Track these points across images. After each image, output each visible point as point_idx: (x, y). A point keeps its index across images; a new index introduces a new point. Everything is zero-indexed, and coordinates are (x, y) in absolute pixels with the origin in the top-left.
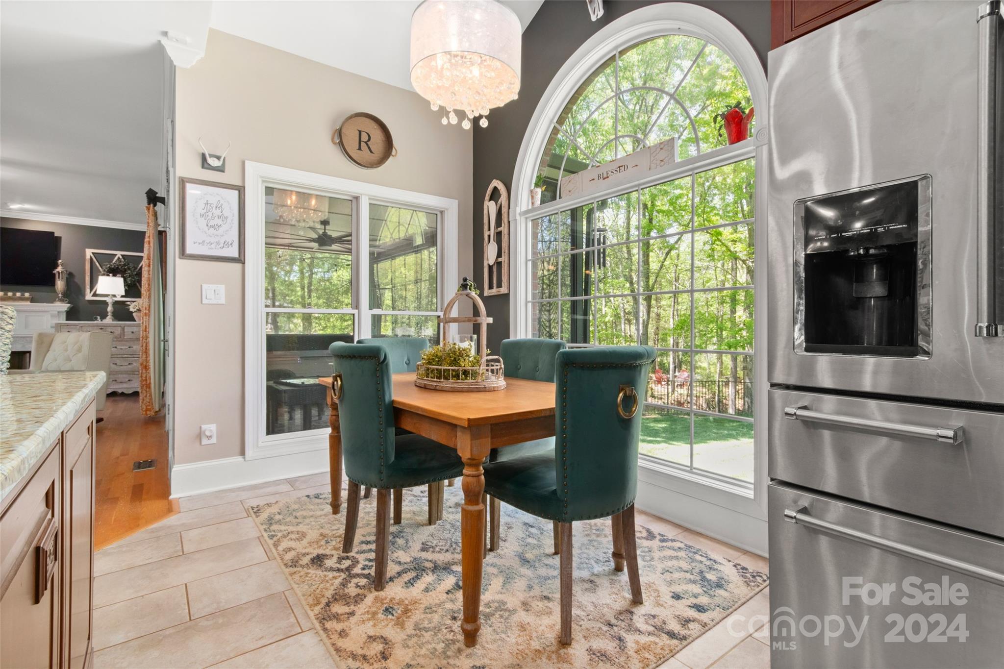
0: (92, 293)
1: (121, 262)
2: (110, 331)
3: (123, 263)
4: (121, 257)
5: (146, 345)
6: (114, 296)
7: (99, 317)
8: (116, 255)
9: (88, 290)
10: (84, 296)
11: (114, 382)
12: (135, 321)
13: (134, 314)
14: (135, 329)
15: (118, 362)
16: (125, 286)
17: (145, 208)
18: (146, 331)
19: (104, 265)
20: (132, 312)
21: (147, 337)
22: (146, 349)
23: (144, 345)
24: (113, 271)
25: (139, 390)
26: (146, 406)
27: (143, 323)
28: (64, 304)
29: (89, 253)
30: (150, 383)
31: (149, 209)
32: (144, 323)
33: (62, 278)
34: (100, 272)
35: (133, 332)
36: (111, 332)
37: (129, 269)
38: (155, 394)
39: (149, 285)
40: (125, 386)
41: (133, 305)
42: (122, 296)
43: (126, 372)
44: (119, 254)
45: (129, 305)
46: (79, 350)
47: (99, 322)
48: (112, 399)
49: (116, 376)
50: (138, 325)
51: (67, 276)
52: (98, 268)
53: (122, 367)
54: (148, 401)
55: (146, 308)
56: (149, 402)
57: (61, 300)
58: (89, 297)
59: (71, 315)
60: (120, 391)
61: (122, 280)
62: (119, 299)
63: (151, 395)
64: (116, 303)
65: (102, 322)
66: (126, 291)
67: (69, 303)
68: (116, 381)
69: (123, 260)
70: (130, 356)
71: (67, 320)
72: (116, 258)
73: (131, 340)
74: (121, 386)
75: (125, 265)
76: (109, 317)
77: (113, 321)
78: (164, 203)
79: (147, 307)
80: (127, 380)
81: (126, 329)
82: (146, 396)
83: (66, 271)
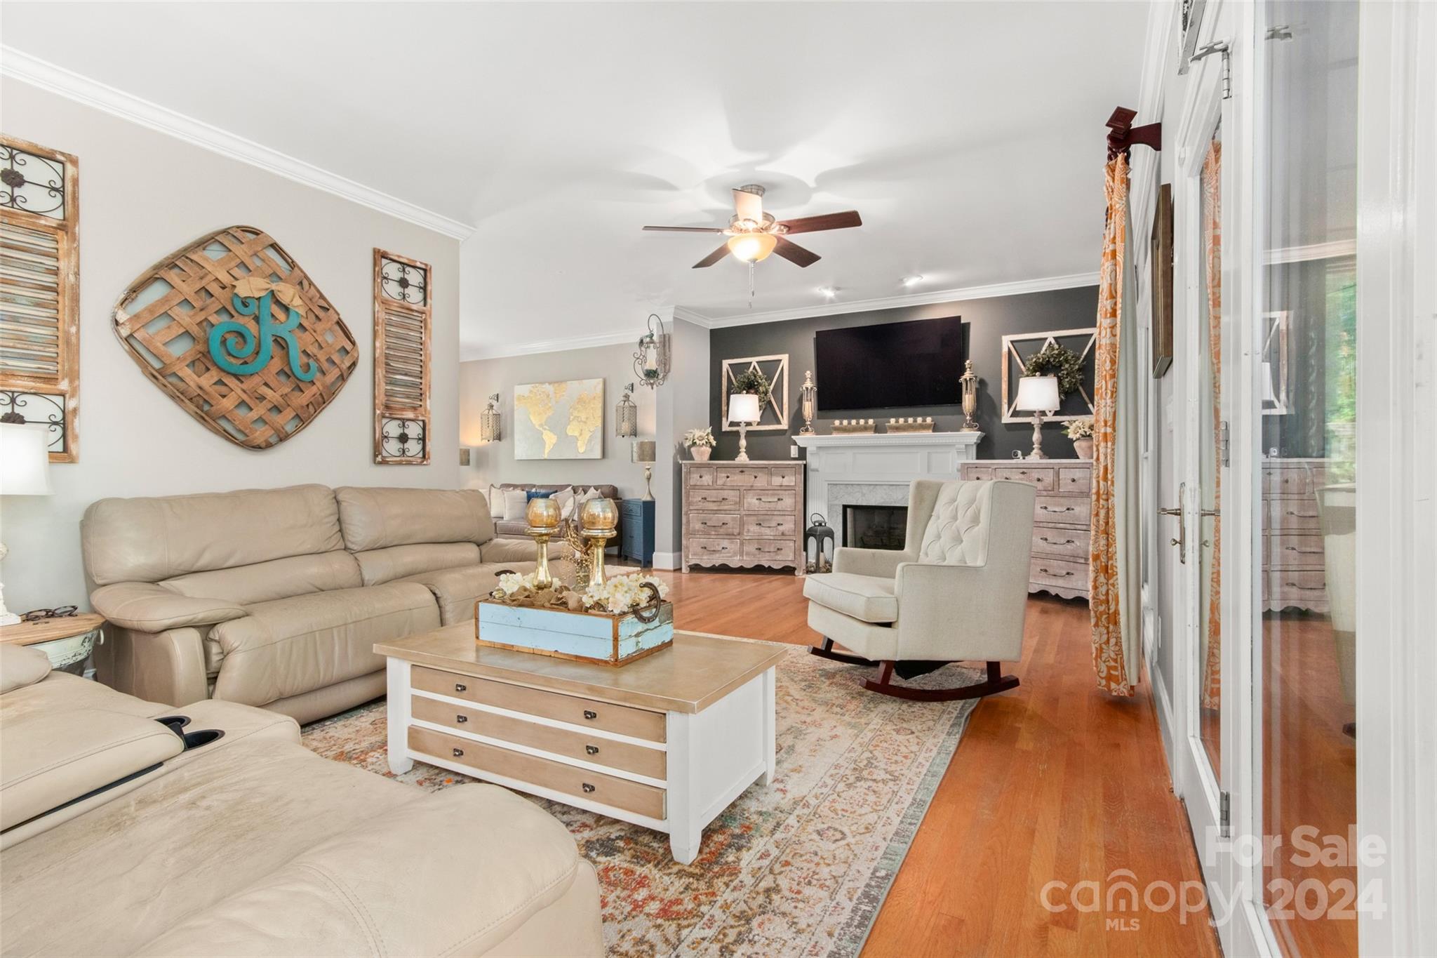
0: (1011, 410)
1: (1053, 349)
2: (1036, 476)
3: (1056, 352)
4: (1053, 341)
5: (1107, 513)
6: (1043, 413)
7: (1020, 452)
8: (1046, 339)
9: (1005, 407)
10: (1000, 418)
11: (1043, 573)
12: (1078, 458)
13: (1076, 444)
14: (1077, 474)
15: (1050, 535)
16: (1060, 393)
17: (1104, 170)
18: (1106, 479)
19: (1029, 360)
20: (1072, 441)
21: (1108, 495)
22: (1107, 523)
23: (1102, 513)
24: (1042, 368)
25: (1089, 596)
26: (1109, 668)
27: (1098, 459)
28: (972, 432)
29: (1006, 341)
30: (1116, 613)
31: (1113, 171)
32: (1102, 458)
33: (971, 390)
34: (1022, 373)
35: (1074, 480)
36: (1039, 480)
37: (1066, 361)
38: (1129, 639)
39: (1113, 362)
40: (1060, 582)
41: (1075, 425)
42: (1056, 413)
43: (1061, 557)
44: (1050, 336)
45: (1068, 428)
46: (975, 520)
47: (1020, 461)
48: (1040, 604)
49: (1046, 562)
50: (1088, 467)
51: (977, 386)
52: (1019, 366)
53: (1055, 546)
54: (1112, 655)
55: (1106, 422)
56: (1115, 661)
57: (970, 426)
58: (1006, 418)
59: (985, 449)
60: (1053, 592)
61: (1055, 380)
62: (1050, 418)
63: (1118, 643)
64: (1046, 427)
65: (1023, 461)
66: (1062, 402)
67: (979, 430)
68: (1046, 571)
69: (1056, 346)
70: (1068, 526)
71: (978, 458)
72: (1046, 344)
73: (1070, 495)
74: (1054, 582)
75: (1059, 355)
76: (1035, 451)
77: (1041, 458)
78: (1157, 146)
79: (1110, 419)
80: (1064, 572)
81: (1063, 473)
82: (1108, 642)
83: (976, 377)
